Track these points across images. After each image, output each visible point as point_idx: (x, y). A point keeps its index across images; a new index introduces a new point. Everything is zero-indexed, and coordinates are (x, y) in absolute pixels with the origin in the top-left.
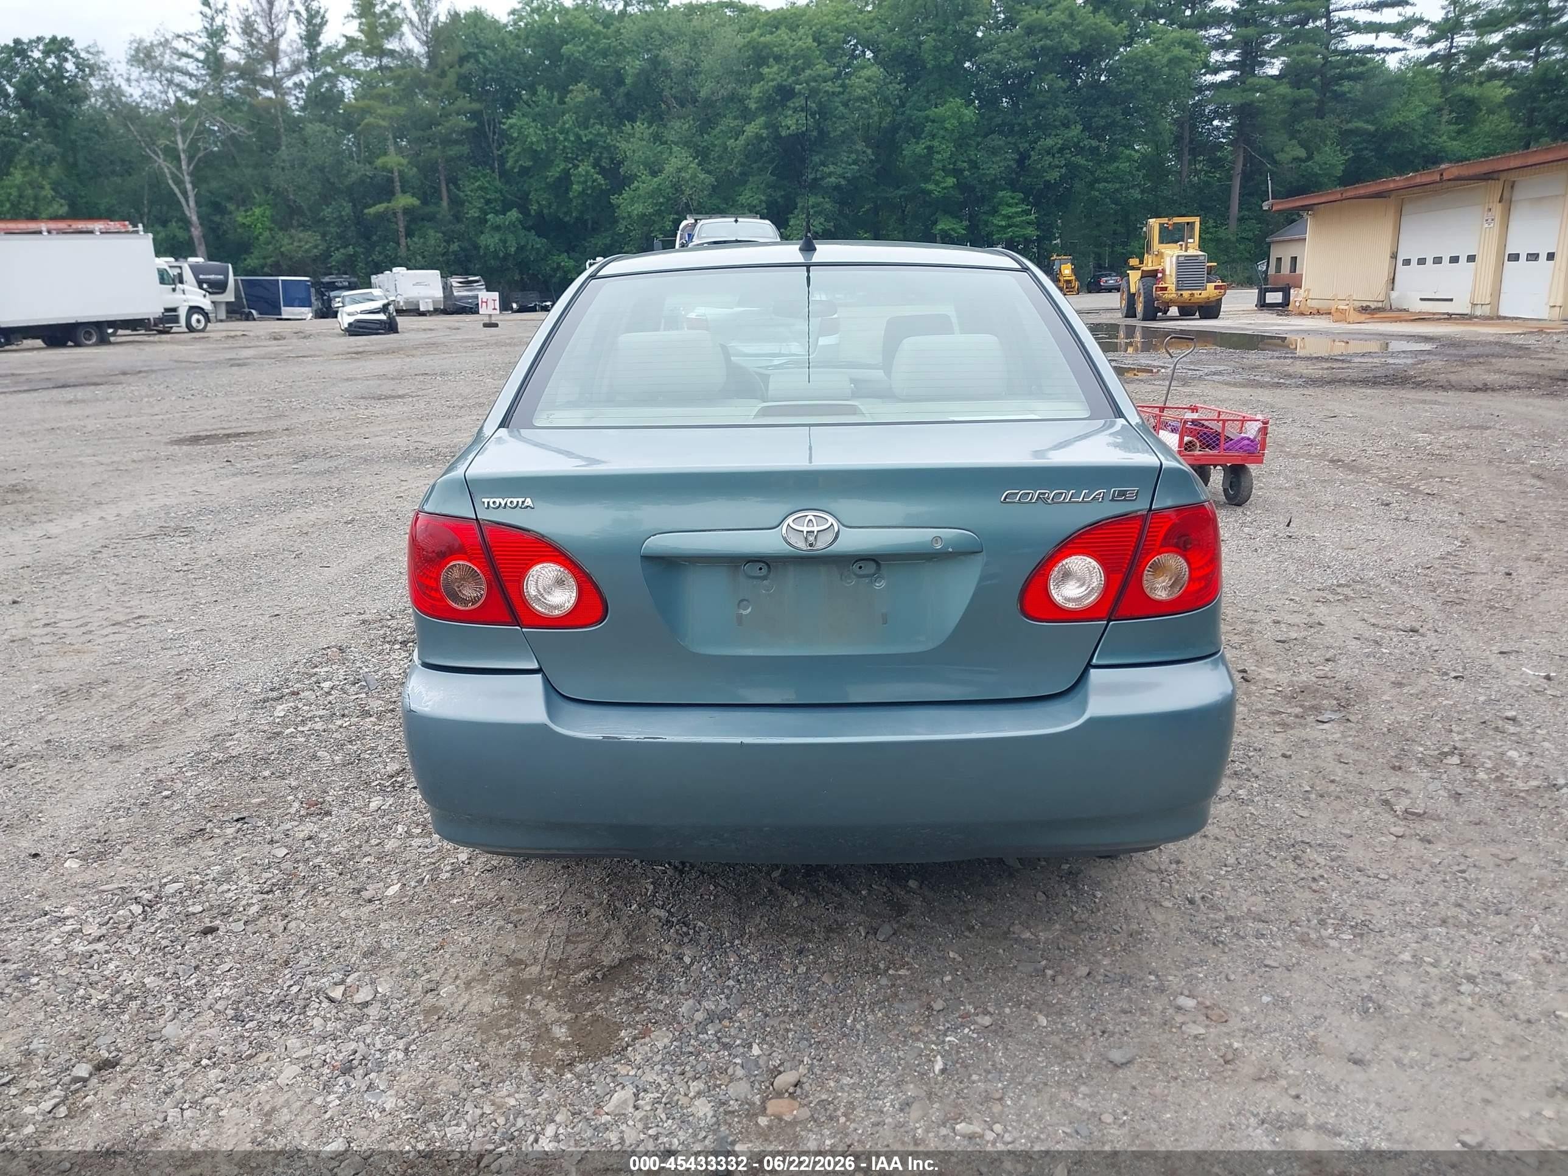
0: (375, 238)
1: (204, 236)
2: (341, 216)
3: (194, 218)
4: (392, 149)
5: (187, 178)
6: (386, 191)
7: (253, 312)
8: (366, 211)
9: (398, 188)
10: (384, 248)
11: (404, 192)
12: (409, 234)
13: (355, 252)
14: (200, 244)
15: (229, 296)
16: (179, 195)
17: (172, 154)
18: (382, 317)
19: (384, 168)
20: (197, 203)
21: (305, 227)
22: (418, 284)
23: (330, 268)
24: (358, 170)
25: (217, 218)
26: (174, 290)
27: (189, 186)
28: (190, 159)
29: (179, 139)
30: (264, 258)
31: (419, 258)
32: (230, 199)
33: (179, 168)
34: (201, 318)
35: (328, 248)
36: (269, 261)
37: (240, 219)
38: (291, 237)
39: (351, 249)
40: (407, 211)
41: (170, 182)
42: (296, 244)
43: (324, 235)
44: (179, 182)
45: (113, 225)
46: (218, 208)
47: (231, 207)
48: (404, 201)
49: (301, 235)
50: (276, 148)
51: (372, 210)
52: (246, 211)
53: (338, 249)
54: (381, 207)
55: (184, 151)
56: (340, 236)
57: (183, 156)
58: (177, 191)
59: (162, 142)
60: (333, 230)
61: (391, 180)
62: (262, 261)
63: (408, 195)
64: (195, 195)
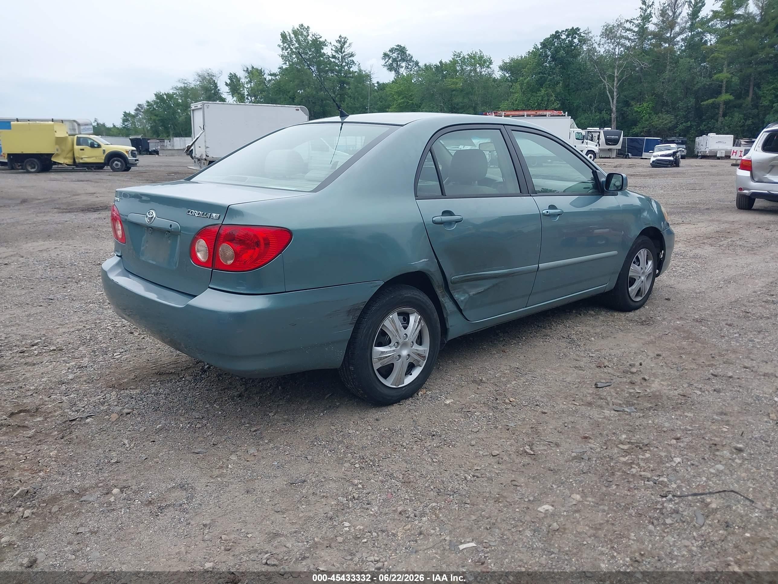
0: (704, 117)
1: (617, 117)
2: (688, 106)
3: (614, 109)
4: (725, 69)
5: (615, 90)
6: (717, 92)
7: (630, 154)
8: (702, 103)
9: (724, 91)
10: (708, 123)
11: (726, 92)
12: (724, 115)
13: (691, 125)
14: (614, 121)
15: (619, 146)
16: (610, 98)
17: (611, 78)
18: (671, 158)
19: (717, 80)
20: (618, 102)
21: (668, 112)
22: (719, 142)
23: (676, 133)
24: (704, 81)
25: (625, 109)
26: (583, 142)
27: (615, 94)
28: (619, 81)
29: (616, 71)
30: (643, 128)
31: (726, 128)
32: (633, 99)
33: (613, 86)
34: (592, 156)
35: (677, 123)
36: (645, 129)
37: (635, 109)
38: (659, 117)
39: (689, 124)
40: (726, 103)
41: (607, 92)
42: (660, 121)
43: (676, 116)
44: (611, 92)
45: (555, 113)
46: (627, 104)
47: (633, 103)
48: (725, 97)
49: (664, 116)
50: (663, 71)
51: (705, 103)
52: (640, 105)
53: (682, 123)
54: (710, 101)
55: (617, 77)
56: (685, 117)
57: (616, 79)
58: (609, 96)
59: (609, 73)
60: (682, 113)
61: (721, 86)
62: (641, 130)
63: (728, 94)
64: (617, 98)
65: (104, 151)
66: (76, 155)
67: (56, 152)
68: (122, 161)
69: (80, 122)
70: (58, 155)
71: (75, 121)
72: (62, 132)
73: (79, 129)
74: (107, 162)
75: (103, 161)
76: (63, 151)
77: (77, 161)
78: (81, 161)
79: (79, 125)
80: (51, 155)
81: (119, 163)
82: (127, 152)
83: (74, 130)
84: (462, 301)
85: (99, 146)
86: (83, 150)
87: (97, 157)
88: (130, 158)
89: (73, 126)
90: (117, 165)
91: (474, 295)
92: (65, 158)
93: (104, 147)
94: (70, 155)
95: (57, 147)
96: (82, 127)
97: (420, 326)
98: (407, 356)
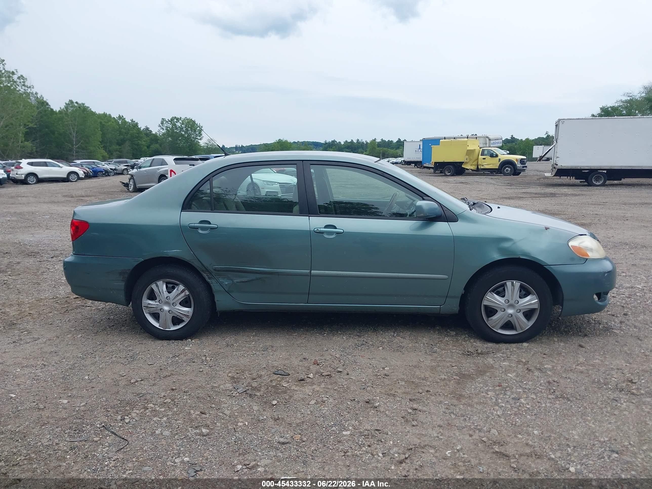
65: (500, 159)
66: (479, 163)
67: (466, 161)
68: (512, 167)
69: (491, 137)
70: (467, 163)
71: (487, 137)
72: (474, 146)
73: (489, 143)
74: (500, 168)
75: (497, 168)
76: (470, 160)
77: (479, 167)
78: (482, 167)
79: (490, 140)
80: (462, 163)
81: (509, 169)
82: (517, 160)
83: (486, 144)
84: (226, 285)
85: (497, 156)
86: (485, 159)
87: (493, 164)
88: (519, 165)
89: (486, 141)
90: (507, 170)
91: (237, 282)
92: (471, 165)
93: (500, 156)
94: (475, 163)
95: (467, 157)
96: (492, 142)
97: (183, 294)
98: (169, 311)
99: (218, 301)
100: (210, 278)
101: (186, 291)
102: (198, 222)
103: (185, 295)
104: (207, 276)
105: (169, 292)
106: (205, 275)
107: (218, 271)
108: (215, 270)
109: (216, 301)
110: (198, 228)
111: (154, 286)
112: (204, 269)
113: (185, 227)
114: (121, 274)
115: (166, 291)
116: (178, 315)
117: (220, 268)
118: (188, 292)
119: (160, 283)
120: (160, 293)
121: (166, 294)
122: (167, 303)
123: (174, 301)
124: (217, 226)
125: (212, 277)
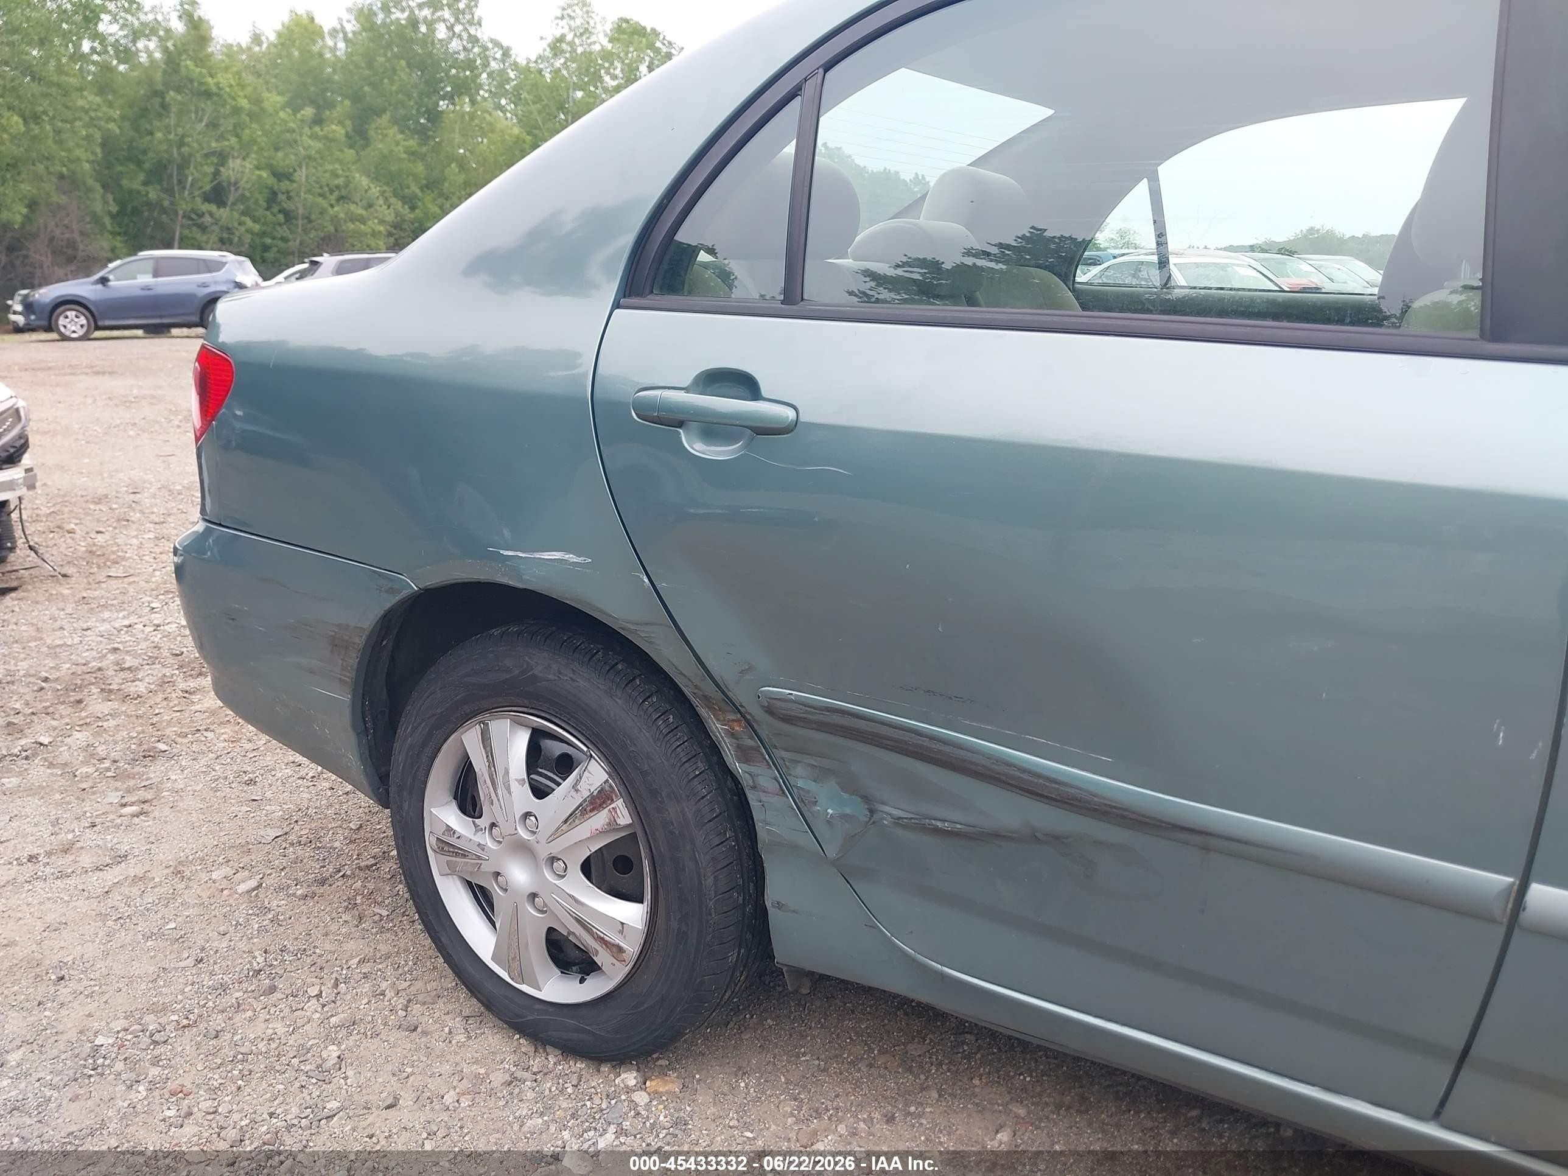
84: (830, 822)
97: (600, 819)
98: (533, 896)
99: (779, 905)
100: (745, 755)
101: (619, 803)
102: (687, 381)
103: (612, 826)
104: (732, 735)
105: (540, 793)
106: (717, 728)
107: (788, 720)
108: (770, 711)
109: (768, 904)
110: (681, 424)
111: (470, 738)
112: (710, 689)
113: (617, 408)
114: (337, 644)
115: (521, 782)
116: (570, 933)
117: (799, 702)
118: (625, 812)
119: (500, 726)
120: (495, 789)
121: (521, 797)
122: (523, 849)
123: (555, 848)
124: (791, 414)
125: (757, 749)
